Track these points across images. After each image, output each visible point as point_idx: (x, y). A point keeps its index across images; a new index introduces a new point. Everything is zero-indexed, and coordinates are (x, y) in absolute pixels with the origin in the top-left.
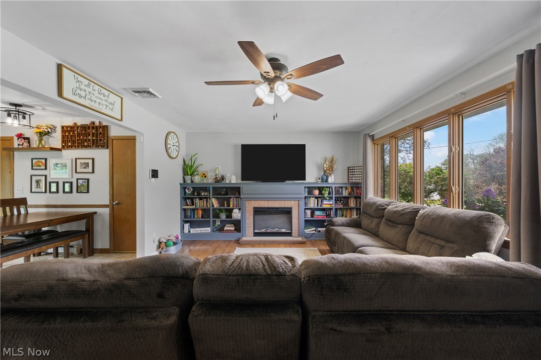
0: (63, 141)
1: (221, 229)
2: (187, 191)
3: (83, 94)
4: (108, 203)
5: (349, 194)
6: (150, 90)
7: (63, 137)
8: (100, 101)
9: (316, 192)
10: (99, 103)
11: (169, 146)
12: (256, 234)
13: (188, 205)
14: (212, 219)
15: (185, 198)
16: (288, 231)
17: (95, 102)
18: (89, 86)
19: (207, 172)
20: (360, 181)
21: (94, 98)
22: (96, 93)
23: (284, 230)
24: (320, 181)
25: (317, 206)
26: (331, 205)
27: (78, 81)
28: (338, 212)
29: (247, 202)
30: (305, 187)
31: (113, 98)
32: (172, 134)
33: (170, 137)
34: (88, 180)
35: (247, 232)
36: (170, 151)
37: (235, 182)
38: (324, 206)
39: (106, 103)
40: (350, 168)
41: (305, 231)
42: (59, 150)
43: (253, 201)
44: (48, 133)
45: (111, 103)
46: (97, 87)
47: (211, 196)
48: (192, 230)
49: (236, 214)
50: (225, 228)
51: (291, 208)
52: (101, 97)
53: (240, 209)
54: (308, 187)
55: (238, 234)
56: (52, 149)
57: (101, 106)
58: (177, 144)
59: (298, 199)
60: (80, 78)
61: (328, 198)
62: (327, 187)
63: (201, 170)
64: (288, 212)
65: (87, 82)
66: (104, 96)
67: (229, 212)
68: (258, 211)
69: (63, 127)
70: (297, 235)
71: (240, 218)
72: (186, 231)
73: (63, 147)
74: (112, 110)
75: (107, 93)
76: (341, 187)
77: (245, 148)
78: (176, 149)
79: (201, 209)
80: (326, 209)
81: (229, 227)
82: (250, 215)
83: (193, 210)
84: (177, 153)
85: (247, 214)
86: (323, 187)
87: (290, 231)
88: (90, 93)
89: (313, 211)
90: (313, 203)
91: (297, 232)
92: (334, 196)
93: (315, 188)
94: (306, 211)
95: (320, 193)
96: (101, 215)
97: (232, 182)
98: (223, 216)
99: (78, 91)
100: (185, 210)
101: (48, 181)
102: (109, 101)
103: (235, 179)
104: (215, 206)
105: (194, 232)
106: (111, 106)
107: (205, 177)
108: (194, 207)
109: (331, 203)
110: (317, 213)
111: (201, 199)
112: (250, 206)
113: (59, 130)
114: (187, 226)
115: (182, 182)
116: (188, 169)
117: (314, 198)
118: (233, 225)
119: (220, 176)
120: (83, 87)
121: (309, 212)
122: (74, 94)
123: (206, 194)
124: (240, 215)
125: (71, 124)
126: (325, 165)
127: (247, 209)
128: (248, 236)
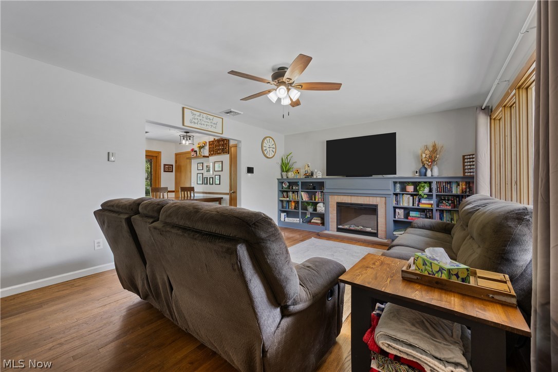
0: (209, 151)
1: (309, 222)
2: (283, 185)
3: (196, 121)
4: (228, 192)
5: (463, 192)
6: (232, 110)
7: (209, 148)
8: (207, 123)
9: (410, 189)
10: (207, 125)
11: (264, 148)
12: (339, 230)
13: (284, 197)
14: (300, 211)
15: (282, 191)
16: (374, 231)
17: (204, 124)
18: (199, 116)
19: (300, 168)
20: (472, 174)
21: (203, 123)
22: (204, 119)
23: (369, 230)
24: (418, 174)
25: (413, 205)
26: (432, 205)
27: (194, 114)
28: (445, 216)
29: (330, 197)
30: (395, 183)
31: (216, 120)
32: (268, 139)
33: (266, 141)
34: (220, 176)
35: (330, 226)
36: (265, 153)
37: (321, 177)
38: (421, 206)
39: (211, 124)
40: (466, 157)
41: (394, 233)
42: (208, 157)
43: (336, 196)
44: (203, 147)
45: (214, 124)
46: (205, 115)
47: (300, 190)
48: (286, 219)
49: (321, 208)
50: (313, 221)
51: (376, 206)
52: (208, 121)
53: (324, 203)
54: (400, 183)
55: (323, 227)
56: (204, 156)
57: (208, 127)
58: (274, 146)
59: (385, 196)
60: (195, 112)
61: (426, 196)
62: (425, 182)
63: (296, 167)
64: (372, 210)
65: (198, 114)
66: (210, 119)
67: (315, 205)
68: (341, 207)
69: (209, 142)
70: (383, 236)
71: (323, 212)
72: (282, 219)
73: (209, 154)
74: (215, 128)
75: (211, 117)
76: (450, 183)
77: (330, 143)
78: (272, 151)
79: (294, 201)
80: (426, 209)
81: (316, 220)
82: (334, 210)
83: (288, 202)
84: (273, 154)
85: (330, 208)
86: (420, 182)
87: (376, 231)
88: (200, 120)
89: (407, 210)
90: (407, 201)
91: (384, 233)
92: (434, 193)
93: (408, 183)
94: (397, 210)
95: (415, 190)
96: (225, 200)
97: (318, 177)
98: (310, 209)
99: (194, 120)
100: (282, 201)
101: (204, 176)
102: (213, 122)
103: (321, 175)
104: (304, 200)
105: (288, 221)
106: (214, 126)
107: (298, 173)
108: (288, 199)
109: (432, 202)
110: (412, 214)
111: (293, 192)
112: (333, 200)
113: (208, 144)
114: (283, 215)
115: (280, 177)
116: (285, 167)
117: (409, 196)
118: (319, 219)
119: (309, 172)
120: (196, 117)
121: (400, 212)
122: (191, 123)
123: (297, 188)
124: (324, 208)
125: (213, 140)
126: (424, 155)
127: (330, 203)
128: (331, 230)
